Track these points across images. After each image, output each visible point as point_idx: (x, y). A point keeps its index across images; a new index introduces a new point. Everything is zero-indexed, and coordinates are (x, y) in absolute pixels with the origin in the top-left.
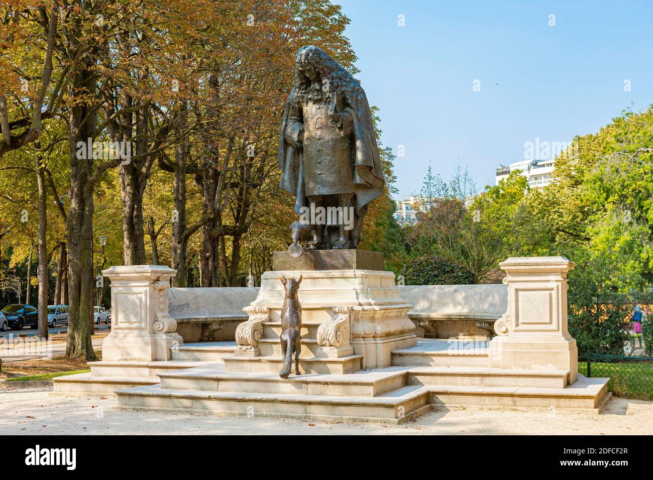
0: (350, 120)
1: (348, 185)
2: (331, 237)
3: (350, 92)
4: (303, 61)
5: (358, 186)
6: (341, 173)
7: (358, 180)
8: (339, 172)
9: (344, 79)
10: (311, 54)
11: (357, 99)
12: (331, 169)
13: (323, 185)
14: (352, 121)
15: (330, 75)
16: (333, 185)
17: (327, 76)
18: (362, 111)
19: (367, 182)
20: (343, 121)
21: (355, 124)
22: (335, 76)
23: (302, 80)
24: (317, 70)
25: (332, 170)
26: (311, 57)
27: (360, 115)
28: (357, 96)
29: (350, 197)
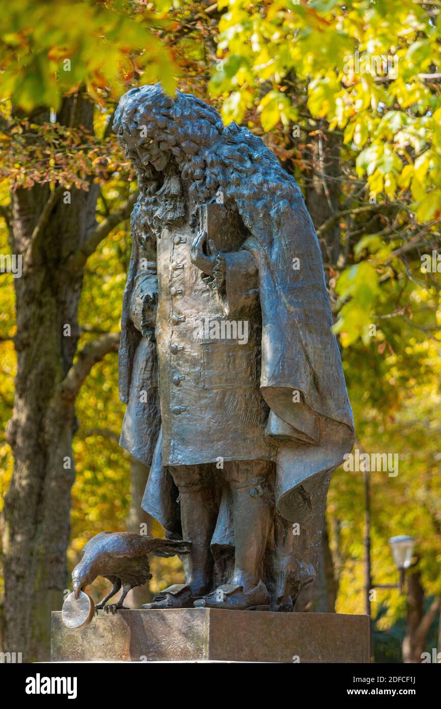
0: (251, 270)
1: (245, 440)
2: (226, 573)
3: (249, 198)
4: (124, 128)
5: (278, 442)
6: (225, 409)
7: (275, 426)
8: (221, 406)
9: (237, 165)
10: (141, 110)
11: (267, 215)
12: (200, 398)
13: (183, 440)
14: (257, 272)
15: (198, 159)
16: (207, 438)
17: (190, 160)
18: (281, 246)
19: (296, 430)
20: (225, 273)
21: (262, 281)
22: (209, 160)
23: (144, 171)
24: (163, 147)
25: (203, 402)
26: (142, 116)
27: (274, 257)
28: (267, 207)
29: (256, 470)
